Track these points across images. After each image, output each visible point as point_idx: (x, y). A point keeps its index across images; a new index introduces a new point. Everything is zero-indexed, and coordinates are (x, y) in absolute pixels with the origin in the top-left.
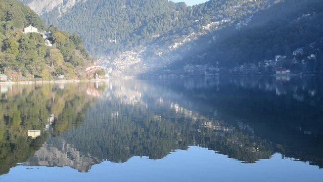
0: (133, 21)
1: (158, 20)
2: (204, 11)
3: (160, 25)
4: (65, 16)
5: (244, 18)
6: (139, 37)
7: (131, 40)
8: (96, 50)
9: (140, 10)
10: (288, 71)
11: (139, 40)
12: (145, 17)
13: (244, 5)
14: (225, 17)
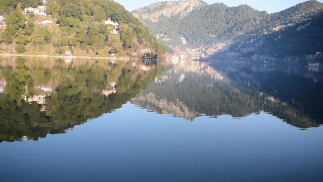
0: (228, 23)
1: (245, 23)
2: (278, 18)
3: (245, 26)
4: (185, 18)
5: (304, 23)
6: (230, 34)
7: (224, 36)
8: (201, 41)
9: (234, 15)
10: (317, 64)
11: (229, 36)
12: (237, 20)
13: (307, 14)
14: (291, 22)
